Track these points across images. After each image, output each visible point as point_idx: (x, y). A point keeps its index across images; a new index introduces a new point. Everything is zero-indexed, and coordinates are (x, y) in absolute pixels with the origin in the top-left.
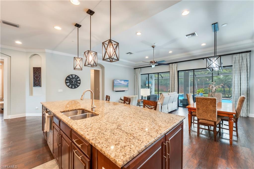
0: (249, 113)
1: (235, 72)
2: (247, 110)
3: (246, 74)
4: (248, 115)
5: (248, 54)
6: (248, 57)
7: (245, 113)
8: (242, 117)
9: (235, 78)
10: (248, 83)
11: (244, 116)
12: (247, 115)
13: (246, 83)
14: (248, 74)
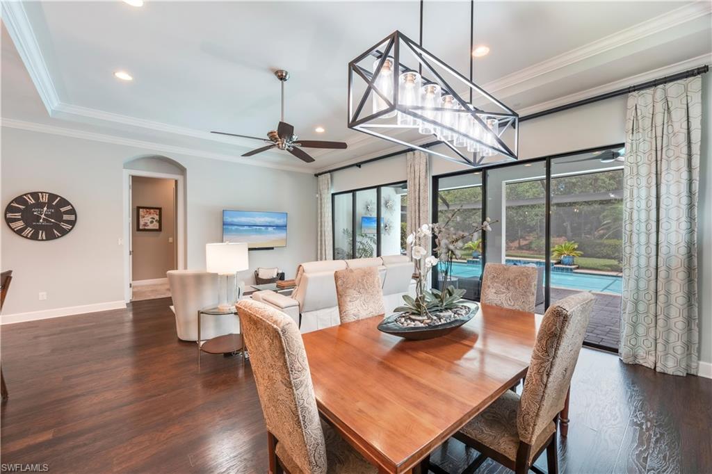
0: (699, 359)
1: (635, 170)
2: (688, 345)
3: (685, 175)
4: (694, 365)
5: (696, 82)
6: (696, 100)
7: (679, 357)
8: (664, 374)
9: (635, 196)
10: (691, 218)
11: (670, 371)
12: (688, 366)
13: (684, 219)
14: (694, 178)
